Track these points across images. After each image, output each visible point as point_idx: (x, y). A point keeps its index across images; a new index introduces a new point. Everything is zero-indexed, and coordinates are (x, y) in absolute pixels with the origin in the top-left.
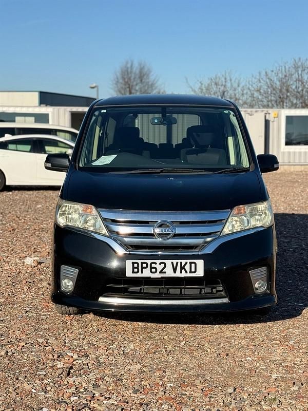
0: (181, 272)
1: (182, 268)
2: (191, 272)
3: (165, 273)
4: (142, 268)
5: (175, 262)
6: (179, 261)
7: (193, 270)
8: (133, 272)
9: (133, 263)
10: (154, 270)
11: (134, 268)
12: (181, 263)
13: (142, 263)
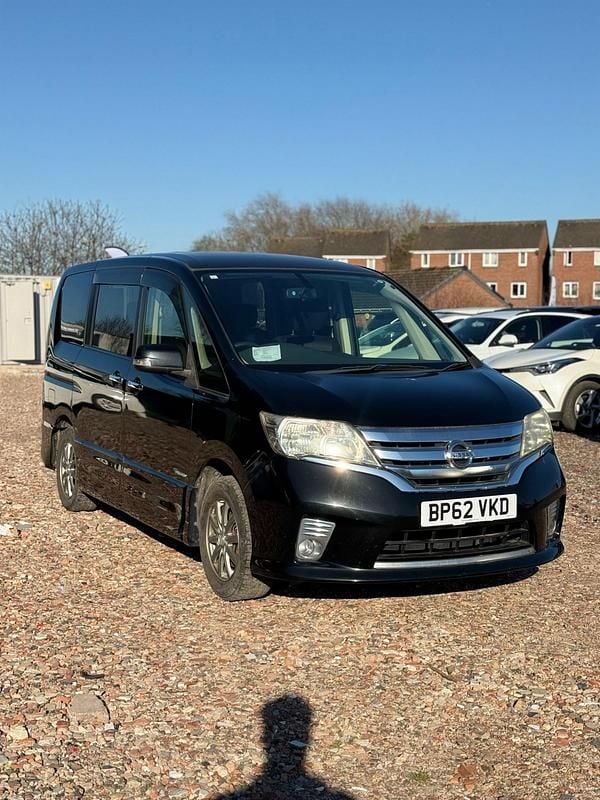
0: (490, 514)
1: (492, 508)
2: (502, 513)
3: (471, 516)
4: (443, 512)
5: (483, 499)
6: (488, 498)
7: (504, 510)
8: (431, 519)
9: (431, 506)
10: (457, 514)
11: (432, 513)
12: (491, 500)
13: (443, 505)
